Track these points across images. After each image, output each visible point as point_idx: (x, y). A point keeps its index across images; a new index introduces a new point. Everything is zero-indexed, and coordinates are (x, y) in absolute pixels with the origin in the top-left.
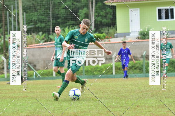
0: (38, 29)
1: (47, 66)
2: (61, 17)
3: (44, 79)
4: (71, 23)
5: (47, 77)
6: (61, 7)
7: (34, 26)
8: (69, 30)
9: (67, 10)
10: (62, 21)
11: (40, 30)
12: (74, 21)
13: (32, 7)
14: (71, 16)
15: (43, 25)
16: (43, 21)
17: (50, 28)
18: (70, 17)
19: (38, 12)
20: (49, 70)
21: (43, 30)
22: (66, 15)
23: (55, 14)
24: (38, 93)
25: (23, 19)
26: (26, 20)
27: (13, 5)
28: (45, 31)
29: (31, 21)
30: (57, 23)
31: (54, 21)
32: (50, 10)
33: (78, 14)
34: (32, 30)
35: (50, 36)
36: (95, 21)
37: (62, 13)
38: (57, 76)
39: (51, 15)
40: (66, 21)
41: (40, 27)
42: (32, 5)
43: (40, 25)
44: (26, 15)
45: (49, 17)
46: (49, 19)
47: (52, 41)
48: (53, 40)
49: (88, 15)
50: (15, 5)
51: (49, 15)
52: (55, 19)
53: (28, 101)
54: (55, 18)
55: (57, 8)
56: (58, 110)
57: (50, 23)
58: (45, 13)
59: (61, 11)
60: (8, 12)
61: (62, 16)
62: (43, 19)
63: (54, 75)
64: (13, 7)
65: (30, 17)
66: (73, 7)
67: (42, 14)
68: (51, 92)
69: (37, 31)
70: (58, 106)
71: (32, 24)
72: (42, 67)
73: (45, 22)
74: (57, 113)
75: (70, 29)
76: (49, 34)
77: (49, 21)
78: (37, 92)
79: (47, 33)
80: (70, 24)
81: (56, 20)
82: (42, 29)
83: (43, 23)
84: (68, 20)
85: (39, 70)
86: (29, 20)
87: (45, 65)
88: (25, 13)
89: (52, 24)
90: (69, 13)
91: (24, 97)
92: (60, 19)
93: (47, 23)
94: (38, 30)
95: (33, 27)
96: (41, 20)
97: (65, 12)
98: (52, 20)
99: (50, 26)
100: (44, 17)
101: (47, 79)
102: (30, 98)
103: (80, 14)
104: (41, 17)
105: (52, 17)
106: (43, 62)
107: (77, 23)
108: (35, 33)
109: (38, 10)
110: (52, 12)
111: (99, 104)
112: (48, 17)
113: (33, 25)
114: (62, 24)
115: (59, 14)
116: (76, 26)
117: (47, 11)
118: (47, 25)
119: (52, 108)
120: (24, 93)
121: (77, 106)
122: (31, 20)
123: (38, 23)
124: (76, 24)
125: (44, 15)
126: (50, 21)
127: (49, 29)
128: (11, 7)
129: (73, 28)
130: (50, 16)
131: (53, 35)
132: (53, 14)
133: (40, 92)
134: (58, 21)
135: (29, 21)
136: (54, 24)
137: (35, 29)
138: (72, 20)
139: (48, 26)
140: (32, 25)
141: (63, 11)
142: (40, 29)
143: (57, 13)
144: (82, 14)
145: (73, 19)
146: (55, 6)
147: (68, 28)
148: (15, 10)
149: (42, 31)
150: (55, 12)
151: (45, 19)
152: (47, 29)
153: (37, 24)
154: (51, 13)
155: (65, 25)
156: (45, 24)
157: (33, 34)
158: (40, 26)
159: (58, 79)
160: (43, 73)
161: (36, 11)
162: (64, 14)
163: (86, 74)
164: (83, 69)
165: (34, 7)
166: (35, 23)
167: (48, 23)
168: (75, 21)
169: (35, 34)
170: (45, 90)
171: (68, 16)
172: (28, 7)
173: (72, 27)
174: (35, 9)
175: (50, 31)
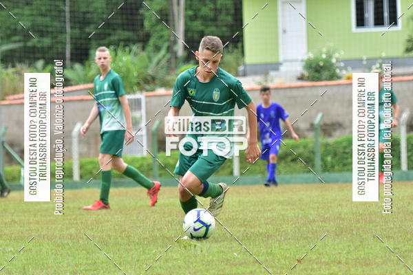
0: (34, 53)
2: (95, 20)
4: (122, 37)
7: (21, 45)
8: (116, 55)
10: (98, 31)
11: (38, 55)
12: (129, 30)
14: (122, 19)
15: (47, 41)
16: (48, 32)
17: (64, 49)
18: (119, 21)
19: (34, 7)
21: (46, 55)
23: (79, 12)
24: (32, 225)
29: (15, 32)
30: (84, 36)
31: (77, 31)
32: (65, 1)
33: (141, 11)
34: (17, 55)
36: (186, 31)
37: (96, 9)
38: (83, 180)
39: (68, 15)
40: (107, 31)
41: (38, 48)
43: (39, 42)
45: (63, 19)
46: (63, 24)
47: (71, 85)
48: (73, 83)
49: (167, 15)
51: (62, 14)
52: (77, 25)
53: (7, 245)
54: (79, 22)
57: (63, 36)
58: (50, 11)
59: (95, 5)
62: (47, 26)
63: (76, 177)
67: (44, 13)
68: (67, 222)
69: (29, 58)
70: (84, 261)
71: (17, 38)
73: (52, 32)
75: (120, 53)
77: (63, 31)
78: (29, 223)
80: (120, 40)
81: (80, 28)
82: (43, 53)
83: (47, 37)
84: (114, 29)
86: (8, 28)
89: (71, 38)
92: (92, 26)
93: (56, 37)
94: (32, 56)
95: (20, 48)
96: (41, 28)
97: (104, 6)
98: (72, 28)
99: (65, 44)
100: (48, 19)
102: (10, 240)
103: (147, 14)
104: (40, 20)
105: (71, 22)
107: (138, 36)
108: (24, 63)
109: (34, 2)
110: (71, 7)
111: (196, 256)
112: (60, 21)
113: (19, 41)
115: (88, 12)
116: (134, 44)
117: (57, 3)
118: (58, 43)
119: (68, 265)
121: (138, 261)
122: (13, 27)
124: (136, 38)
125: (48, 14)
126: (66, 33)
129: (127, 49)
130: (65, 17)
131: (72, 68)
132: (75, 12)
133: (38, 223)
135: (9, 32)
136: (76, 39)
137: (25, 52)
138: (123, 29)
139: (59, 46)
140: (15, 42)
141: (100, 4)
142: (39, 52)
143: (85, 10)
145: (125, 27)
147: (115, 50)
149: (44, 58)
150: (79, 7)
151: (52, 26)
153: (29, 40)
154: (67, 9)
155: (106, 41)
156: (53, 38)
157: (19, 66)
158: (39, 45)
159: (88, 186)
161: (27, 4)
162: (103, 13)
163: (160, 175)
166: (25, 36)
167: (60, 37)
168: (133, 30)
169: (24, 66)
173: (125, 46)
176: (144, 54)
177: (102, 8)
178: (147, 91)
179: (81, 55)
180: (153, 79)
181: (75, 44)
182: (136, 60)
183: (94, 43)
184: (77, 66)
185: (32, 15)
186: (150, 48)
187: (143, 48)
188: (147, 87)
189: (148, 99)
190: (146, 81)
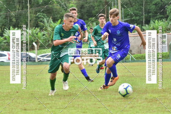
1: (141, 51)
3: (138, 62)
5: (140, 60)
6: (152, 4)
7: (130, 19)
8: (158, 22)
9: (156, 6)
10: (153, 15)
12: (162, 15)
13: (129, 3)
15: (138, 18)
17: (143, 20)
19: (134, 8)
20: (142, 54)
22: (156, 10)
23: (147, 9)
25: (122, 13)
26: (124, 14)
27: (113, 2)
28: (139, 23)
29: (128, 15)
30: (149, 16)
31: (147, 15)
32: (143, 6)
34: (129, 22)
35: (143, 27)
40: (156, 15)
41: (135, 20)
42: (128, 2)
43: (135, 18)
44: (124, 10)
50: (115, 2)
51: (142, 10)
52: (147, 13)
54: (147, 12)
55: (149, 4)
56: (150, 86)
58: (139, 9)
59: (152, 7)
60: (109, 7)
61: (153, 11)
62: (138, 13)
64: (114, 3)
65: (127, 11)
66: (161, 3)
67: (137, 9)
69: (132, 23)
71: (129, 17)
72: (136, 52)
73: (139, 15)
74: (149, 89)
75: (159, 21)
76: (142, 25)
77: (142, 15)
79: (141, 25)
80: (159, 17)
81: (148, 14)
82: (137, 21)
83: (138, 17)
85: (134, 54)
87: (139, 51)
88: (123, 8)
89: (145, 17)
90: (158, 9)
91: (123, 76)
92: (151, 13)
93: (140, 17)
96: (136, 14)
97: (155, 7)
98: (145, 14)
100: (138, 11)
101: (141, 62)
102: (127, 77)
103: (167, 10)
104: (136, 11)
105: (145, 12)
106: (137, 48)
107: (165, 16)
109: (134, 6)
110: (145, 8)
112: (142, 12)
113: (129, 18)
114: (152, 17)
115: (150, 9)
116: (164, 19)
117: (141, 6)
118: (141, 18)
120: (122, 73)
121: (166, 84)
122: (128, 13)
123: (134, 17)
127: (143, 22)
128: (112, 3)
130: (143, 10)
131: (145, 26)
132: (146, 9)
134: (150, 14)
135: (126, 15)
136: (146, 17)
137: (131, 21)
140: (128, 18)
141: (154, 7)
142: (135, 21)
143: (149, 8)
144: (169, 9)
145: (161, 14)
146: (147, 3)
147: (158, 20)
148: (115, 6)
149: (137, 23)
150: (147, 8)
151: (139, 13)
152: (141, 22)
153: (132, 18)
154: (144, 8)
155: (155, 18)
158: (135, 19)
160: (137, 57)
161: (132, 7)
162: (154, 9)
164: (170, 54)
165: (130, 3)
166: (131, 16)
168: (164, 15)
170: (139, 71)
171: (157, 11)
172: (126, 3)
173: (161, 19)
174: (131, 5)
175: (143, 23)
176: (167, 22)
177: (154, 8)
178: (168, 33)
179: (148, 22)
180: (170, 29)
181: (146, 19)
182: (164, 23)
183: (152, 18)
184: (147, 25)
185: (133, 10)
186: (168, 20)
187: (166, 20)
188: (168, 32)
189: (168, 35)
190: (167, 30)
